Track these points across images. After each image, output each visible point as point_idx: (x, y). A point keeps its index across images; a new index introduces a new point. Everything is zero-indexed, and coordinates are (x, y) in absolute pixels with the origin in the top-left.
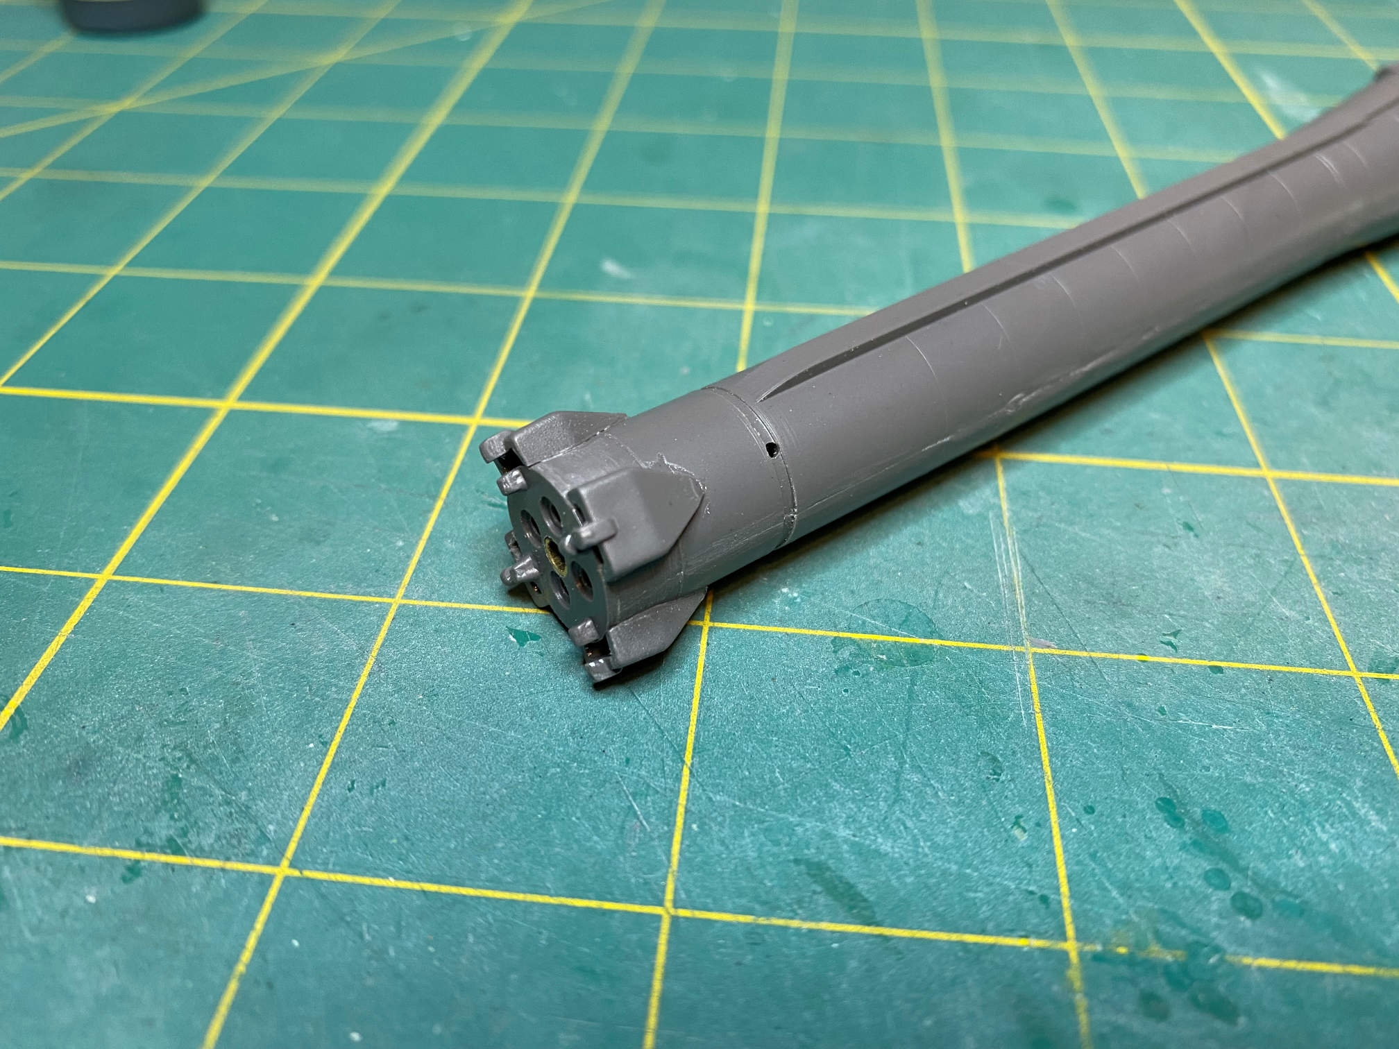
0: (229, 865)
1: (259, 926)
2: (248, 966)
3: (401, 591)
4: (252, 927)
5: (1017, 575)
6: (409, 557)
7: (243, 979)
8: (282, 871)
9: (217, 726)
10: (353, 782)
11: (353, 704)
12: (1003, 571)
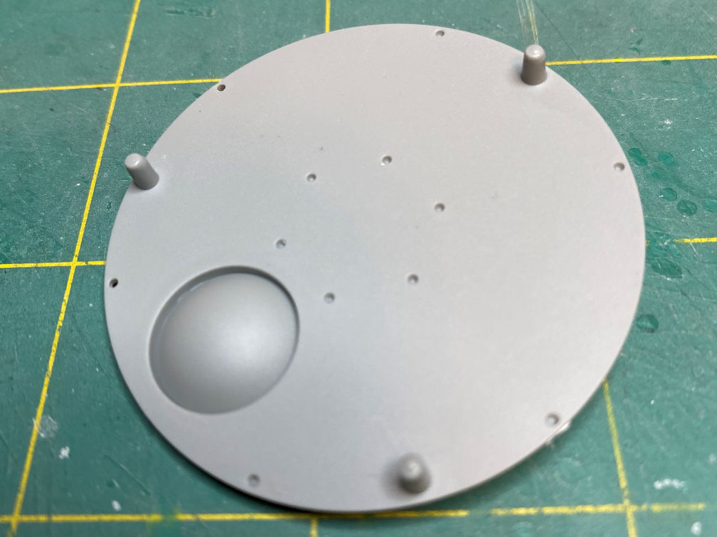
0: (40, 265)
1: (66, 298)
2: (64, 322)
3: (119, 78)
4: (62, 300)
5: (532, 16)
6: (120, 55)
7: (62, 330)
8: (74, 263)
9: (14, 181)
10: (110, 204)
11: (101, 155)
12: (522, 14)
